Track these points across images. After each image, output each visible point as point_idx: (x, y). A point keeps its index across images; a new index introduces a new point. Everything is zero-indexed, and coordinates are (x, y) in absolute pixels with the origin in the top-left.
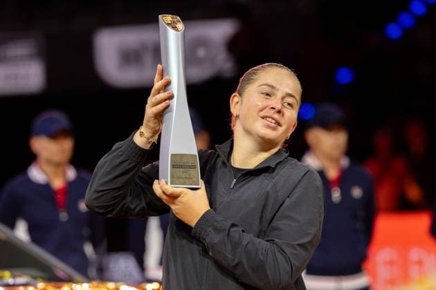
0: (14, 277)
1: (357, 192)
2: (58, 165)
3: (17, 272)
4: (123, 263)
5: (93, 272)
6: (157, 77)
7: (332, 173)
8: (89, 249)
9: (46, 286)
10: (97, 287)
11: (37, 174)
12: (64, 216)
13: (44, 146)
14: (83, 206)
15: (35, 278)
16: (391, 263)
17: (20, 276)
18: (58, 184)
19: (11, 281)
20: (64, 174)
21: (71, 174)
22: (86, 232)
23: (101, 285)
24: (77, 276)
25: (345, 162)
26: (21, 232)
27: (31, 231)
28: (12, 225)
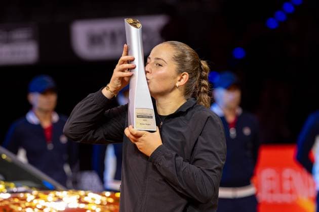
0: (17, 187)
1: (247, 131)
2: (46, 112)
3: (19, 184)
4: (90, 178)
5: (70, 184)
6: (124, 53)
7: (231, 118)
8: (67, 169)
9: (38, 193)
10: (73, 194)
11: (32, 118)
12: (50, 146)
13: (37, 99)
14: (64, 139)
15: (31, 187)
16: (271, 179)
17: (21, 186)
18: (46, 124)
19: (15, 189)
20: (51, 117)
21: (55, 118)
22: (65, 157)
23: (76, 193)
24: (59, 186)
25: (239, 111)
26: (22, 157)
27: (29, 156)
28: (16, 152)
